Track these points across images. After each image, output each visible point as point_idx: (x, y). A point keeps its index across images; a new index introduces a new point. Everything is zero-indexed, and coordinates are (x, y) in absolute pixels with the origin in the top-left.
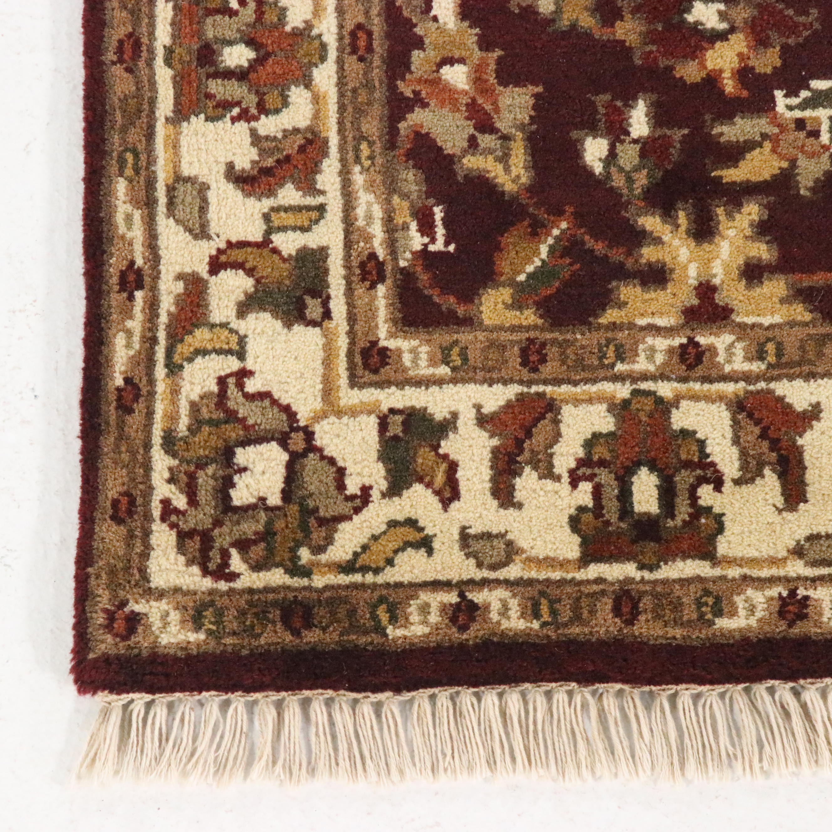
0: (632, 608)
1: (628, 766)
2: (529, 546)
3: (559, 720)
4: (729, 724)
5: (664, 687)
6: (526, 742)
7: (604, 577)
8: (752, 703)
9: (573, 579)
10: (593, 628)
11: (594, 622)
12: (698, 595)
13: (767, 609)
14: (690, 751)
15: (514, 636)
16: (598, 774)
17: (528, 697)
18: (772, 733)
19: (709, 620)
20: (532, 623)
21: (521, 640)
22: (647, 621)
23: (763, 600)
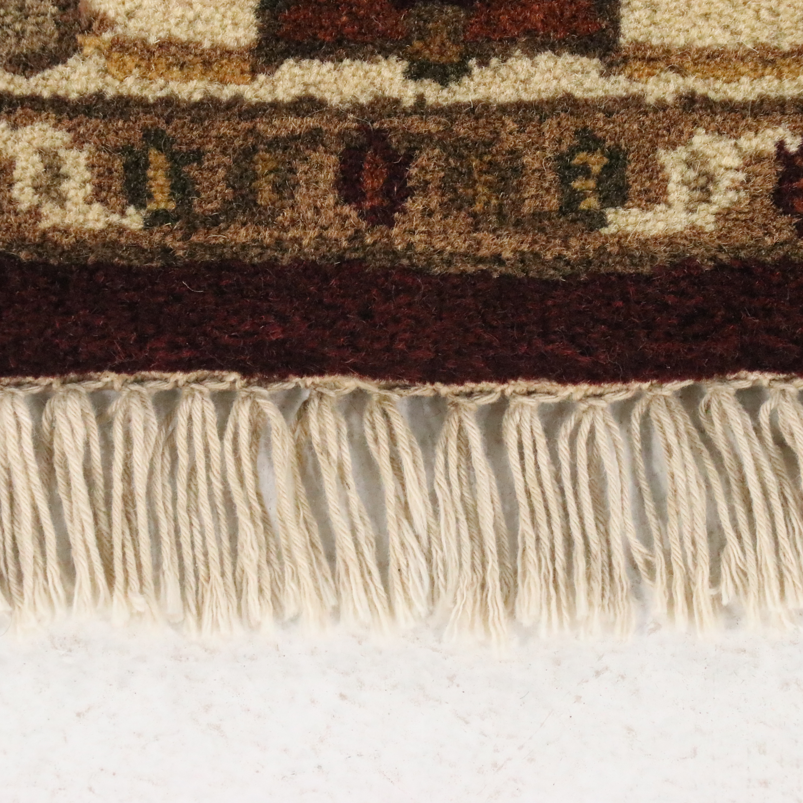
0: (389, 182)
1: (366, 590)
2: (122, 10)
3: (192, 471)
4: (637, 484)
5: (469, 386)
6: (104, 527)
7: (318, 95)
8: (702, 431)
9: (237, 99)
10: (285, 230)
11: (288, 213)
12: (564, 148)
13: (745, 185)
14: (532, 554)
15: (73, 248)
16: (290, 610)
17: (111, 409)
18: (750, 511)
19: (588, 213)
20: (123, 213)
21: (92, 258)
22: (428, 213)
23: (736, 162)
